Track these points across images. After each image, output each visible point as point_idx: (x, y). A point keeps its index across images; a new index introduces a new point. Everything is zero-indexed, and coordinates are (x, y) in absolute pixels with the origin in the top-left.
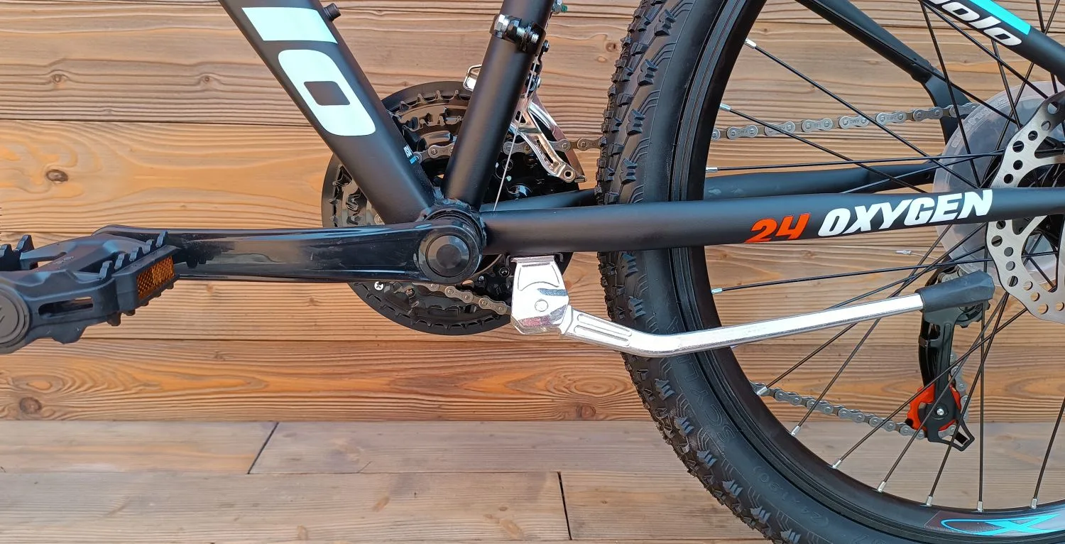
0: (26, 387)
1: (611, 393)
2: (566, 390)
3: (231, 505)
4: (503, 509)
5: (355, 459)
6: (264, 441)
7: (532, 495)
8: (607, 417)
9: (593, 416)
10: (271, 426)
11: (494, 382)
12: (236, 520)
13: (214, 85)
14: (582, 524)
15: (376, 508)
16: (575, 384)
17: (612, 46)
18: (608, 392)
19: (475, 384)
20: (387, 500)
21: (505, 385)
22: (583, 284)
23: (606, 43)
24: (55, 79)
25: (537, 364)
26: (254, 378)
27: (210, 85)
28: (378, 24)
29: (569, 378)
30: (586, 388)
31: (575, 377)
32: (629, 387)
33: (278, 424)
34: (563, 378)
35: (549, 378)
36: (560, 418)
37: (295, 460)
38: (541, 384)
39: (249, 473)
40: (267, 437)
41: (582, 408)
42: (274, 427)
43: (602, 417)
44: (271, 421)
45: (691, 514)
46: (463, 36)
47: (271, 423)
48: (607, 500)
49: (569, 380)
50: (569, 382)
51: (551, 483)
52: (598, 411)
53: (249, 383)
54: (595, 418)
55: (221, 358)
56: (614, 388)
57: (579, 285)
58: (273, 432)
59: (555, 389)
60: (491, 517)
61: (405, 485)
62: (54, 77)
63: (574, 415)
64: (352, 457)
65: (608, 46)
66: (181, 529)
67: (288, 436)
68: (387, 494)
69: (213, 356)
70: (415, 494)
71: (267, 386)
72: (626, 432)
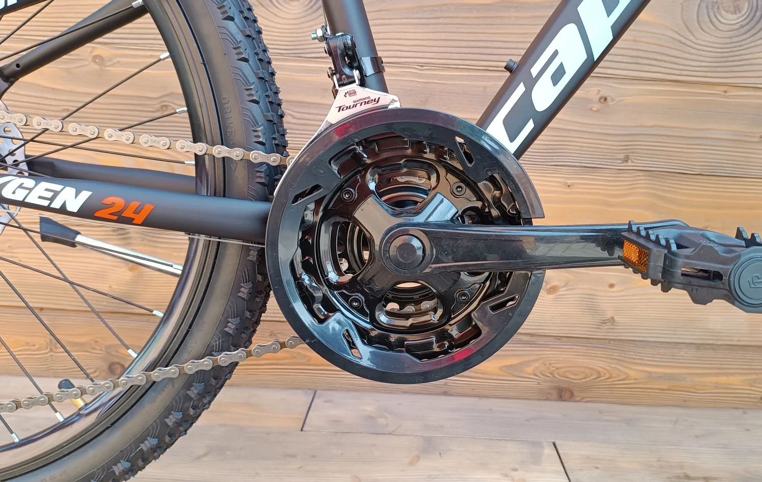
0: (114, 353)
1: (588, 379)
2: (550, 375)
3: (294, 456)
4: (515, 470)
5: (384, 423)
6: (308, 405)
7: (536, 459)
8: (583, 399)
9: (570, 398)
10: (311, 393)
12: (301, 468)
15: (411, 464)
16: (557, 371)
17: (604, 99)
18: (585, 378)
20: (418, 458)
21: (501, 369)
22: (570, 288)
23: (599, 96)
24: (162, 108)
25: (528, 352)
26: (299, 353)
28: (420, 76)
29: (553, 365)
30: (567, 375)
31: (558, 366)
32: (602, 374)
33: (316, 392)
34: (548, 365)
35: (537, 365)
36: (544, 398)
37: (337, 421)
38: (530, 370)
39: (302, 430)
40: (310, 402)
41: (562, 391)
42: (313, 395)
43: (578, 399)
44: (309, 389)
46: (485, 87)
47: (310, 391)
48: (599, 466)
49: (553, 367)
50: (553, 369)
51: (549, 451)
52: (576, 393)
53: (295, 357)
54: (572, 400)
55: (275, 336)
56: (589, 375)
57: (565, 289)
58: (313, 398)
59: (541, 374)
60: (506, 476)
61: (430, 446)
62: (162, 106)
63: (555, 396)
64: (381, 421)
65: (601, 98)
66: (257, 474)
67: (326, 402)
69: (269, 334)
70: (440, 454)
71: (309, 360)
72: (600, 412)
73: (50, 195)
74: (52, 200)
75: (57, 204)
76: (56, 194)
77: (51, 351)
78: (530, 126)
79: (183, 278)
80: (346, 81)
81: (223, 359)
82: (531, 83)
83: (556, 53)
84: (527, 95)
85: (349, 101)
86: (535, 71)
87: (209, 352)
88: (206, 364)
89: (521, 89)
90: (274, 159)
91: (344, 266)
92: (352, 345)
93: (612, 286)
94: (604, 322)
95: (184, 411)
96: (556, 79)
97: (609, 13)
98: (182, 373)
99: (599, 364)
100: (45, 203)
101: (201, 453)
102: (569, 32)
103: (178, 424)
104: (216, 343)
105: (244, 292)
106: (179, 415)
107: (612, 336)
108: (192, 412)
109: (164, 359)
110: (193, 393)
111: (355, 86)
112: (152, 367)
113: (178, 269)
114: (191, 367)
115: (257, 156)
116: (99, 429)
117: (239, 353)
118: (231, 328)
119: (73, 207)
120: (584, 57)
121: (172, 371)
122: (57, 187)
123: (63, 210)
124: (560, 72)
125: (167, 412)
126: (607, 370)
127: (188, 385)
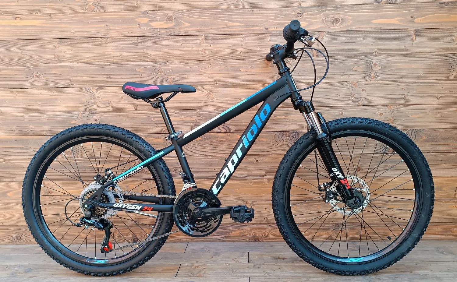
2: (252, 235)
3: (183, 258)
4: (236, 258)
6: (186, 246)
7: (242, 256)
8: (262, 241)
9: (258, 241)
10: (187, 243)
11: (236, 233)
13: (177, 172)
14: (251, 261)
15: (211, 258)
16: (254, 233)
18: (261, 235)
19: (231, 233)
21: (238, 234)
25: (245, 229)
27: (176, 172)
29: (252, 232)
30: (257, 234)
32: (266, 233)
35: (248, 232)
36: (251, 241)
37: (193, 249)
38: (246, 233)
39: (185, 252)
41: (256, 239)
43: (260, 241)
45: (274, 259)
48: (258, 257)
51: (247, 254)
52: (259, 239)
56: (263, 234)
59: (249, 234)
60: (233, 259)
61: (216, 254)
63: (254, 240)
64: (206, 249)
67: (191, 245)
68: (213, 256)
69: (174, 230)
70: (218, 256)
72: (265, 244)
73: (135, 207)
74: (135, 208)
75: (136, 209)
76: (136, 207)
77: (118, 236)
78: (221, 186)
79: (157, 218)
80: (185, 183)
81: (166, 235)
82: (220, 178)
83: (224, 173)
84: (220, 181)
85: (186, 186)
86: (221, 176)
87: (163, 233)
88: (163, 236)
89: (218, 180)
90: (173, 197)
91: (187, 215)
92: (189, 231)
93: (266, 209)
94: (265, 219)
95: (159, 246)
96: (224, 177)
97: (233, 165)
98: (159, 238)
99: (265, 231)
100: (134, 209)
101: (161, 258)
102: (226, 169)
103: (158, 248)
104: (164, 232)
105: (169, 221)
106: (158, 247)
107: (267, 223)
108: (160, 246)
109: (155, 235)
110: (160, 242)
111: (187, 184)
112: (152, 237)
113: (156, 217)
114: (160, 237)
115: (170, 196)
116: (142, 251)
117: (169, 233)
118: (167, 228)
119: (139, 209)
120: (229, 173)
121: (157, 238)
122: (136, 206)
123: (137, 210)
124: (225, 176)
125: (156, 246)
126: (268, 232)
127: (159, 240)
